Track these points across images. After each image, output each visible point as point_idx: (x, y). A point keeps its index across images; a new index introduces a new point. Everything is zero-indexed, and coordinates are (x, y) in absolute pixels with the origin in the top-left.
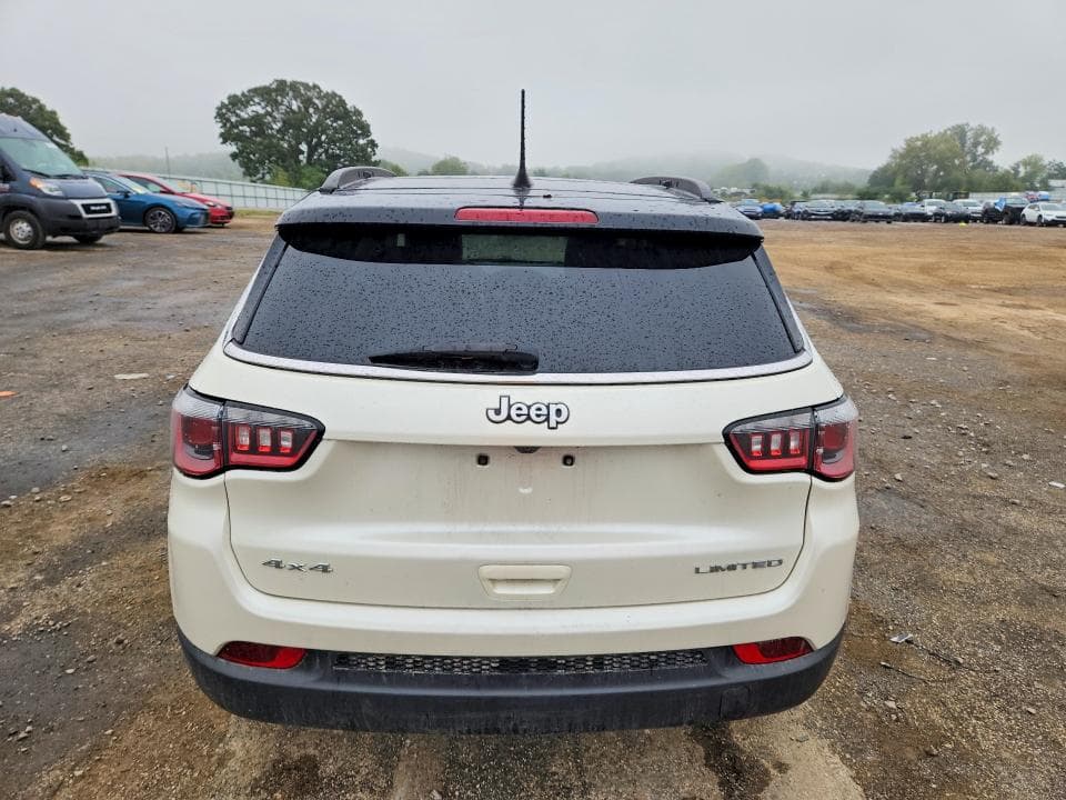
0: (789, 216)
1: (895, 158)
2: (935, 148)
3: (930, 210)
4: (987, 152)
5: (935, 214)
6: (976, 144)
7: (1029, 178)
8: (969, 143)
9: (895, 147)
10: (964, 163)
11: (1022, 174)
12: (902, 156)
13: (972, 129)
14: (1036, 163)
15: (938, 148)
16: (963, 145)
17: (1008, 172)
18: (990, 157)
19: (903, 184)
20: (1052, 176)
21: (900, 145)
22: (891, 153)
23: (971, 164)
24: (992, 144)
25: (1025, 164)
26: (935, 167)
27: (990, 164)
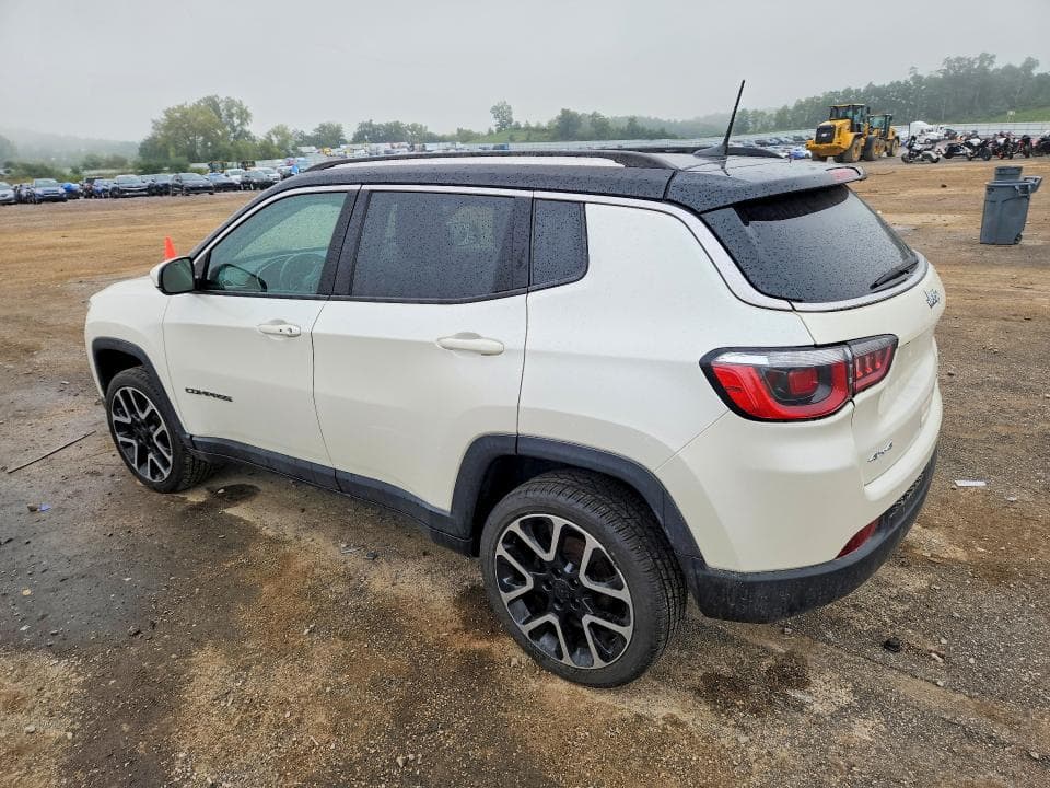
0: (90, 194)
1: (158, 129)
2: (195, 120)
3: (236, 179)
4: (241, 124)
5: (243, 183)
6: (231, 116)
7: (282, 146)
8: (224, 114)
9: (155, 119)
10: (226, 134)
11: (276, 142)
12: (167, 128)
13: (222, 101)
14: (284, 132)
15: (198, 119)
16: (220, 116)
17: (265, 142)
18: (247, 128)
19: (177, 156)
20: (301, 144)
21: (161, 117)
22: (152, 125)
23: (233, 135)
24: (244, 116)
25: (276, 133)
26: (202, 138)
27: (247, 134)
